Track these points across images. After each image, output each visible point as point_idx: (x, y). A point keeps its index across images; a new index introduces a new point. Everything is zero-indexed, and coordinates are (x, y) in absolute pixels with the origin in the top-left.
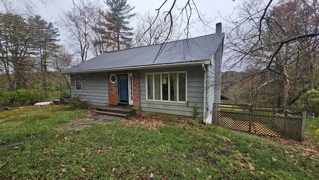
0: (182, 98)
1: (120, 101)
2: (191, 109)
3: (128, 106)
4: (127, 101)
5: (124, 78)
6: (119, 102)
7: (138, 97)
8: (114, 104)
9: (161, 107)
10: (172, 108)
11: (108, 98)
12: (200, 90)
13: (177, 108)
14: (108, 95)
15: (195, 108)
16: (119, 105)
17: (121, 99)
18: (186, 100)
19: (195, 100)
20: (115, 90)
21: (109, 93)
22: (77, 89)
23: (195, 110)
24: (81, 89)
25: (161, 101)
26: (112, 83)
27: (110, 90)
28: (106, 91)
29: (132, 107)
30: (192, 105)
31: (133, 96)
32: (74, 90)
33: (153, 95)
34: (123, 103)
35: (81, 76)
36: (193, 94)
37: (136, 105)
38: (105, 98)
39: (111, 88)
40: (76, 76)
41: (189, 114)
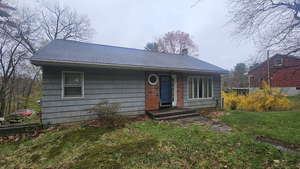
0: (210, 96)
1: (162, 104)
2: (215, 102)
3: (171, 108)
4: (171, 103)
5: (164, 80)
6: (161, 106)
7: (181, 98)
8: (154, 109)
9: (199, 103)
10: (205, 103)
11: (144, 104)
12: (219, 89)
13: (209, 102)
14: (144, 99)
15: (217, 101)
16: (161, 109)
17: (163, 102)
18: (213, 96)
19: (217, 95)
20: (155, 92)
21: (145, 97)
22: (66, 94)
23: (217, 102)
24: (80, 94)
25: (198, 98)
26: (152, 84)
27: (148, 92)
28: (140, 95)
29: (175, 108)
30: (215, 99)
31: (175, 97)
32: (54, 98)
33: (192, 94)
34: (166, 105)
35: (83, 72)
36: (216, 92)
37: (179, 106)
38: (139, 104)
39: (150, 90)
40: (64, 72)
41: (214, 106)
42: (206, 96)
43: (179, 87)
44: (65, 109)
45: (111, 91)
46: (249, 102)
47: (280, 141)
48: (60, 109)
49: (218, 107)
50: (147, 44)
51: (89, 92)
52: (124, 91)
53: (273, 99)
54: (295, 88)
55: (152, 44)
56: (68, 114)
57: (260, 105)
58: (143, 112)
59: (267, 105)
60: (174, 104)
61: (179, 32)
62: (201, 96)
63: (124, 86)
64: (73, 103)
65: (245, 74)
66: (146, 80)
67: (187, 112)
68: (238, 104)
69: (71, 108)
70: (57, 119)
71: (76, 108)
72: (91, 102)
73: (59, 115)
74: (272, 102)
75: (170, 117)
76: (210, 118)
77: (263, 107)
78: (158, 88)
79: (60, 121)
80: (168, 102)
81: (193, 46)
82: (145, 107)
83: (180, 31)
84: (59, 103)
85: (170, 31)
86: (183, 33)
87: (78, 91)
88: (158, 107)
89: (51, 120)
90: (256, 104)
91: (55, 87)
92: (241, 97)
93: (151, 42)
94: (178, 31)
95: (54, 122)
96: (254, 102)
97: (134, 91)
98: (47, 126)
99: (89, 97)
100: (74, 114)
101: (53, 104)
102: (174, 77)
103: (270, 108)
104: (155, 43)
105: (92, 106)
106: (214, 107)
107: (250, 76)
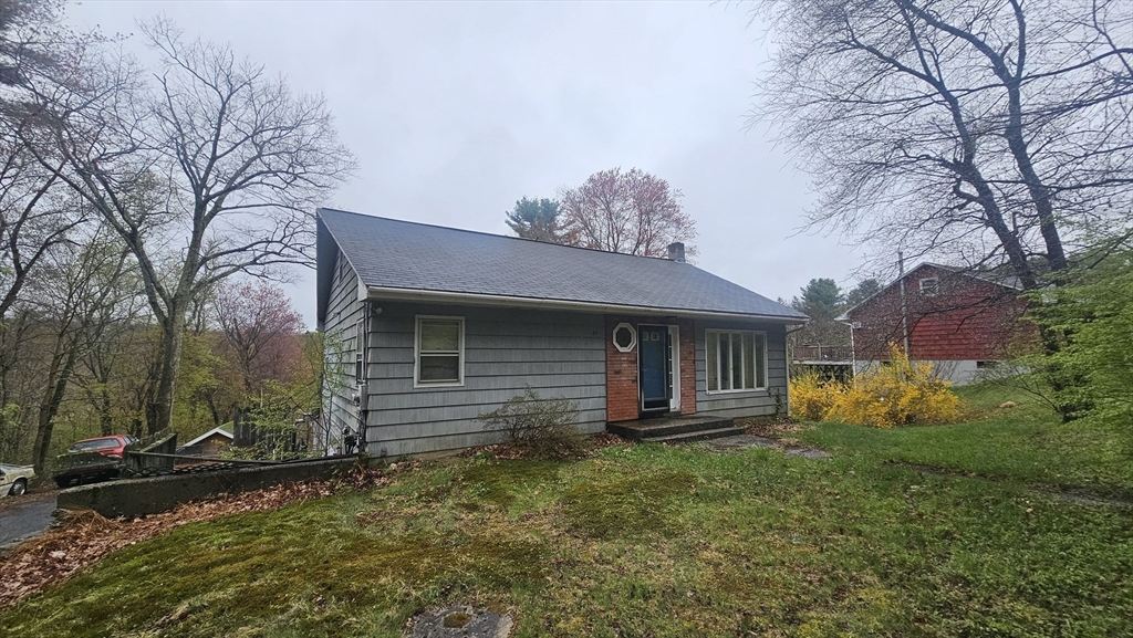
0: (760, 384)
1: (647, 405)
2: (773, 401)
3: (667, 415)
4: (666, 403)
5: (650, 338)
6: (643, 409)
7: (690, 388)
8: (627, 418)
9: (733, 404)
10: (748, 403)
11: (602, 403)
12: (782, 365)
13: (756, 402)
14: (602, 391)
15: (778, 397)
16: (643, 417)
17: (648, 399)
18: (767, 384)
19: (776, 382)
20: (630, 372)
21: (606, 385)
22: (423, 377)
23: (778, 401)
24: (456, 376)
25: (732, 390)
26: (622, 350)
27: (612, 372)
28: (594, 379)
29: (678, 415)
30: (774, 392)
31: (676, 386)
32: (396, 386)
33: (716, 379)
34: (656, 408)
35: (462, 318)
36: (775, 373)
37: (686, 411)
38: (591, 403)
39: (617, 367)
40: (422, 316)
41: (771, 410)
42: (750, 385)
43: (686, 359)
44: (421, 416)
45: (525, 368)
46: (857, 403)
47: (923, 465)
48: (409, 416)
49: (779, 414)
50: (518, 203)
51: (476, 369)
52: (557, 368)
53: (916, 394)
54: (974, 363)
55: (535, 202)
56: (428, 430)
57: (884, 410)
58: (601, 427)
59: (902, 410)
60: (674, 404)
61: (634, 175)
62: (737, 385)
63: (558, 355)
64: (438, 399)
65: (840, 318)
66: (608, 339)
67: (715, 425)
68: (825, 409)
69: (435, 414)
70: (403, 442)
71: (446, 413)
72: (479, 397)
73: (406, 431)
74: (913, 401)
75: (679, 436)
76: (774, 438)
77: (893, 416)
78: (635, 362)
79: (410, 447)
80: (659, 399)
81: (678, 221)
82: (604, 411)
83: (640, 171)
84: (407, 401)
85: (606, 170)
86: (648, 177)
87: (449, 367)
88: (636, 414)
89: (387, 445)
90: (875, 408)
91: (400, 356)
92: (833, 390)
93: (530, 199)
94: (633, 171)
95: (394, 449)
96: (869, 402)
97: (580, 368)
98: (377, 461)
99: (474, 383)
100: (442, 429)
101: (394, 402)
102: (673, 330)
103: (909, 418)
104: (545, 203)
105: (493, 409)
106: (770, 415)
107: (852, 327)
